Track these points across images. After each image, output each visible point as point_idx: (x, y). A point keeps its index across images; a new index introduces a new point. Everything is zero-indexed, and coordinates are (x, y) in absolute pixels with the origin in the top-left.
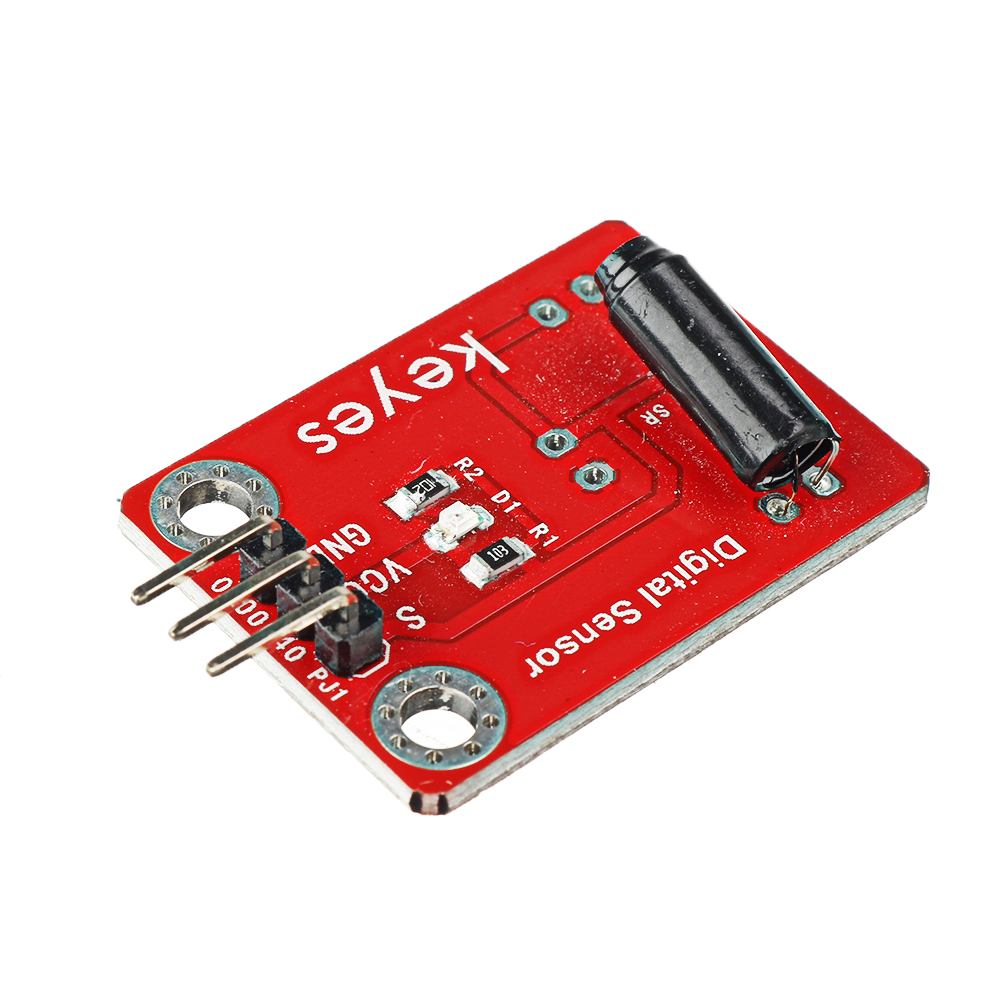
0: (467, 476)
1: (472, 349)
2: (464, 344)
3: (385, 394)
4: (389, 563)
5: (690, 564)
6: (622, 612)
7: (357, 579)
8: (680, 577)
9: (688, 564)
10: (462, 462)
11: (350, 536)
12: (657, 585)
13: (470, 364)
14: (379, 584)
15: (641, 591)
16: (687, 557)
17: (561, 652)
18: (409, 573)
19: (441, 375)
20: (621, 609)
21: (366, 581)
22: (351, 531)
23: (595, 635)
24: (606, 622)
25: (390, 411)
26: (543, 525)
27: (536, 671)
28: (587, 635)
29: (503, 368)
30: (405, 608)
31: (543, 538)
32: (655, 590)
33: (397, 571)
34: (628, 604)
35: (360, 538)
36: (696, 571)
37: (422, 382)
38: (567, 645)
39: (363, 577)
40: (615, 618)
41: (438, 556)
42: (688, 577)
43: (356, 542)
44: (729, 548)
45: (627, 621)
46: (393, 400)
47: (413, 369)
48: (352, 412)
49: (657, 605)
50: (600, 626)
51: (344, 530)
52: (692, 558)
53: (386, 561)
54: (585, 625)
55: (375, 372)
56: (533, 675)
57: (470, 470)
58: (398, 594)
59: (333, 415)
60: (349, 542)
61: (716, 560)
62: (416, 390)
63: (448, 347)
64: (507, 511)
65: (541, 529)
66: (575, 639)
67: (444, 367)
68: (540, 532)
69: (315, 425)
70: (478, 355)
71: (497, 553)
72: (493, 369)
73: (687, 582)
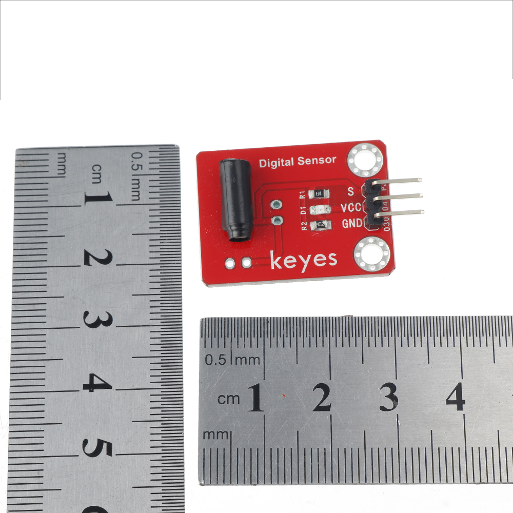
0: (306, 224)
1: (274, 263)
2: (275, 266)
3: (306, 263)
4: (344, 210)
5: (275, 165)
6: (302, 161)
7: (355, 210)
8: (281, 163)
9: (276, 165)
10: (304, 229)
11: (347, 224)
12: (288, 164)
13: (279, 258)
14: (351, 206)
15: (293, 164)
16: (274, 167)
17: (325, 160)
18: (341, 205)
19: (288, 260)
20: (301, 163)
21: (353, 209)
22: (346, 226)
23: (313, 159)
24: (308, 162)
25: (309, 256)
26: (300, 198)
27: (334, 158)
28: (315, 161)
29: (272, 252)
30: (350, 195)
31: (303, 194)
32: (290, 163)
33: (344, 206)
34: (299, 163)
35: (345, 222)
36: (276, 162)
37: (295, 260)
38: (322, 161)
39: (353, 210)
40: (305, 161)
41: (331, 205)
42: (279, 162)
43: (347, 222)
44: (263, 163)
45: (303, 158)
46: (306, 260)
47: (294, 266)
48: (319, 262)
49: (292, 158)
50: (310, 161)
51: (347, 227)
52: (273, 166)
53: (344, 211)
54: (313, 163)
55: (303, 271)
56: (336, 157)
57: (304, 226)
58: (348, 200)
59: (324, 264)
60: (348, 223)
61: (269, 162)
62: (298, 259)
63: (280, 267)
64: (305, 208)
65: (302, 197)
66: (318, 161)
67: (286, 262)
68: (302, 196)
69: (330, 264)
70: (274, 260)
71: (319, 193)
72: (274, 254)
73: (280, 160)
